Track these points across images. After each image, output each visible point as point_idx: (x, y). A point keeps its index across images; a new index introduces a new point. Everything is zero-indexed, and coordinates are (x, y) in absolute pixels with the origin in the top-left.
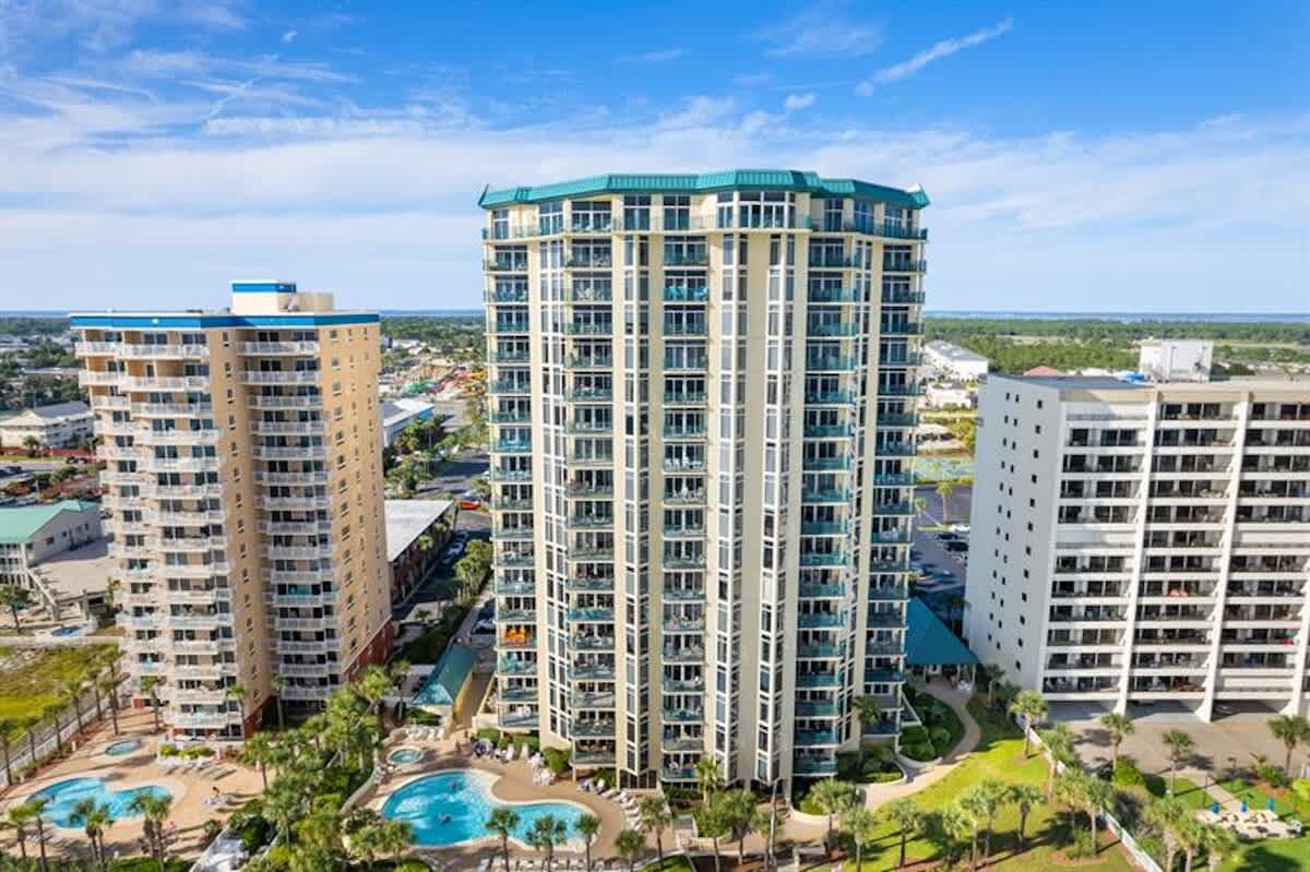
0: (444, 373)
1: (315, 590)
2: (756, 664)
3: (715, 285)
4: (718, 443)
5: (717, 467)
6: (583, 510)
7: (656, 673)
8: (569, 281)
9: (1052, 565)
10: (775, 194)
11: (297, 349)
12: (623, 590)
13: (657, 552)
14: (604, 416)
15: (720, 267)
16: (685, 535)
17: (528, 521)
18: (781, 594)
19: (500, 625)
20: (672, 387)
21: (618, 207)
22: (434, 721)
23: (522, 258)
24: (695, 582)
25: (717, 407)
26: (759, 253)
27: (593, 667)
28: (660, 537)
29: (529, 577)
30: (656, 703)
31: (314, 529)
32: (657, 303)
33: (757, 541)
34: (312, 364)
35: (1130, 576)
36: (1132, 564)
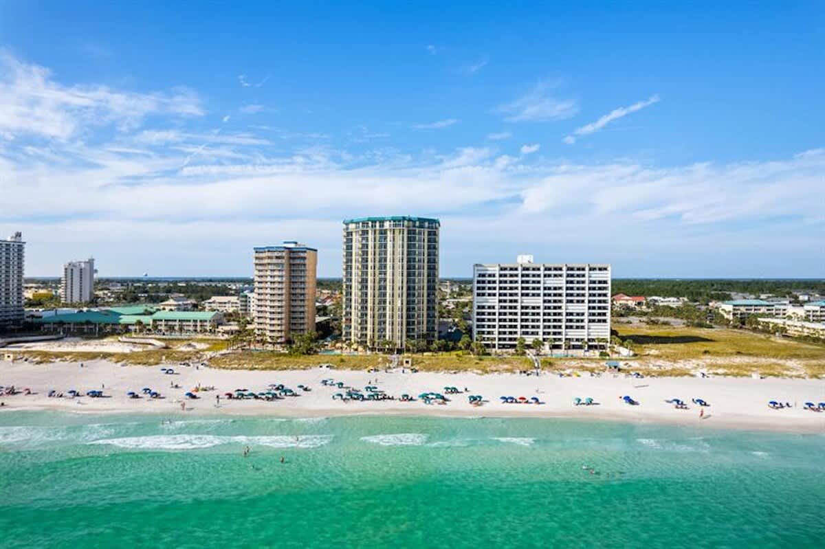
0: (326, 296)
3: (388, 239)
5: (389, 276)
7: (376, 323)
8: (360, 239)
9: (476, 307)
10: (400, 221)
11: (302, 255)
12: (370, 305)
15: (389, 235)
16: (382, 291)
18: (402, 304)
21: (370, 224)
22: (327, 345)
23: (351, 234)
24: (385, 302)
25: (389, 264)
26: (397, 232)
27: (363, 324)
28: (378, 292)
29: (351, 307)
30: (376, 330)
31: (301, 297)
32: (377, 243)
33: (397, 292)
34: (304, 258)
35: (496, 311)
36: (497, 307)
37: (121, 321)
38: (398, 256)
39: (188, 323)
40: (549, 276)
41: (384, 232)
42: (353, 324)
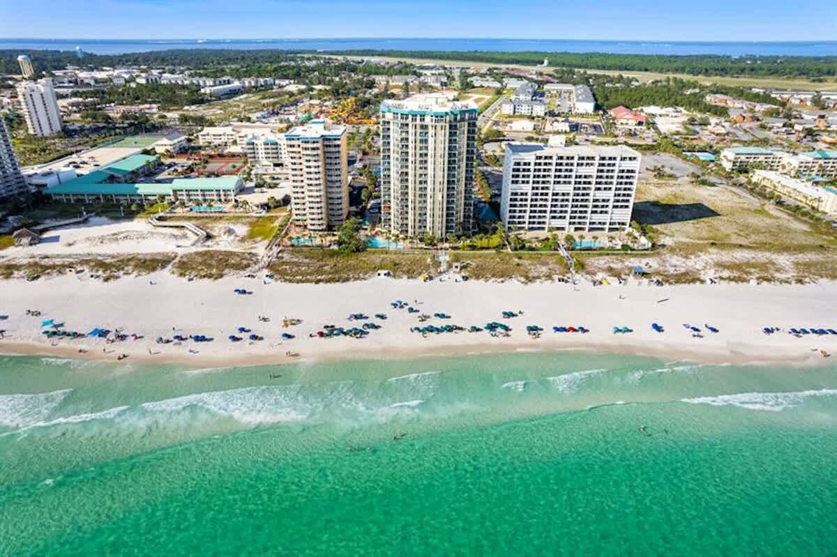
1: (338, 198)
2: (438, 213)
3: (430, 135)
4: (430, 166)
5: (430, 172)
6: (402, 180)
7: (417, 215)
8: (399, 131)
9: (510, 194)
10: (442, 117)
11: (335, 142)
12: (411, 197)
13: (417, 189)
14: (407, 160)
15: (431, 131)
16: (423, 186)
17: (389, 182)
18: (443, 197)
19: (382, 206)
20: (421, 155)
21: (410, 117)
22: (366, 229)
23: (389, 123)
24: (425, 195)
25: (430, 159)
26: (438, 128)
27: (404, 214)
28: (418, 186)
29: (389, 195)
30: (417, 221)
31: (338, 184)
32: (418, 137)
33: (438, 187)
34: (338, 146)
35: (529, 197)
36: (529, 194)
37: (139, 192)
38: (440, 152)
39: (211, 193)
40: (582, 164)
41: (424, 127)
42: (392, 211)
